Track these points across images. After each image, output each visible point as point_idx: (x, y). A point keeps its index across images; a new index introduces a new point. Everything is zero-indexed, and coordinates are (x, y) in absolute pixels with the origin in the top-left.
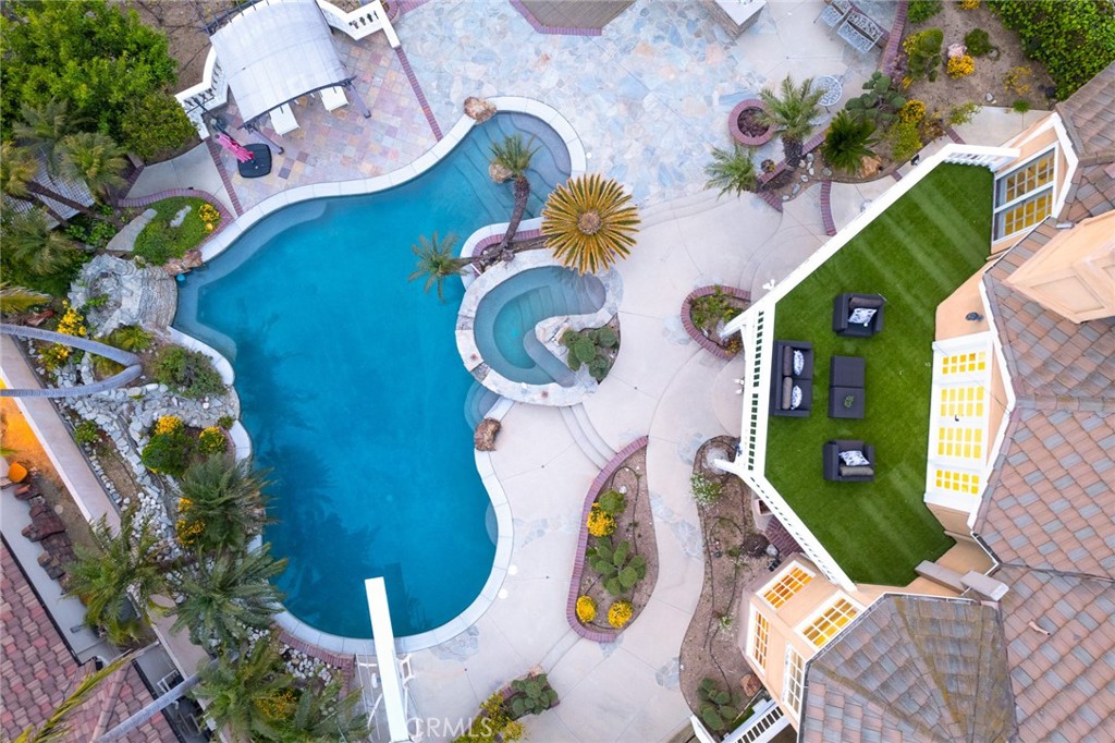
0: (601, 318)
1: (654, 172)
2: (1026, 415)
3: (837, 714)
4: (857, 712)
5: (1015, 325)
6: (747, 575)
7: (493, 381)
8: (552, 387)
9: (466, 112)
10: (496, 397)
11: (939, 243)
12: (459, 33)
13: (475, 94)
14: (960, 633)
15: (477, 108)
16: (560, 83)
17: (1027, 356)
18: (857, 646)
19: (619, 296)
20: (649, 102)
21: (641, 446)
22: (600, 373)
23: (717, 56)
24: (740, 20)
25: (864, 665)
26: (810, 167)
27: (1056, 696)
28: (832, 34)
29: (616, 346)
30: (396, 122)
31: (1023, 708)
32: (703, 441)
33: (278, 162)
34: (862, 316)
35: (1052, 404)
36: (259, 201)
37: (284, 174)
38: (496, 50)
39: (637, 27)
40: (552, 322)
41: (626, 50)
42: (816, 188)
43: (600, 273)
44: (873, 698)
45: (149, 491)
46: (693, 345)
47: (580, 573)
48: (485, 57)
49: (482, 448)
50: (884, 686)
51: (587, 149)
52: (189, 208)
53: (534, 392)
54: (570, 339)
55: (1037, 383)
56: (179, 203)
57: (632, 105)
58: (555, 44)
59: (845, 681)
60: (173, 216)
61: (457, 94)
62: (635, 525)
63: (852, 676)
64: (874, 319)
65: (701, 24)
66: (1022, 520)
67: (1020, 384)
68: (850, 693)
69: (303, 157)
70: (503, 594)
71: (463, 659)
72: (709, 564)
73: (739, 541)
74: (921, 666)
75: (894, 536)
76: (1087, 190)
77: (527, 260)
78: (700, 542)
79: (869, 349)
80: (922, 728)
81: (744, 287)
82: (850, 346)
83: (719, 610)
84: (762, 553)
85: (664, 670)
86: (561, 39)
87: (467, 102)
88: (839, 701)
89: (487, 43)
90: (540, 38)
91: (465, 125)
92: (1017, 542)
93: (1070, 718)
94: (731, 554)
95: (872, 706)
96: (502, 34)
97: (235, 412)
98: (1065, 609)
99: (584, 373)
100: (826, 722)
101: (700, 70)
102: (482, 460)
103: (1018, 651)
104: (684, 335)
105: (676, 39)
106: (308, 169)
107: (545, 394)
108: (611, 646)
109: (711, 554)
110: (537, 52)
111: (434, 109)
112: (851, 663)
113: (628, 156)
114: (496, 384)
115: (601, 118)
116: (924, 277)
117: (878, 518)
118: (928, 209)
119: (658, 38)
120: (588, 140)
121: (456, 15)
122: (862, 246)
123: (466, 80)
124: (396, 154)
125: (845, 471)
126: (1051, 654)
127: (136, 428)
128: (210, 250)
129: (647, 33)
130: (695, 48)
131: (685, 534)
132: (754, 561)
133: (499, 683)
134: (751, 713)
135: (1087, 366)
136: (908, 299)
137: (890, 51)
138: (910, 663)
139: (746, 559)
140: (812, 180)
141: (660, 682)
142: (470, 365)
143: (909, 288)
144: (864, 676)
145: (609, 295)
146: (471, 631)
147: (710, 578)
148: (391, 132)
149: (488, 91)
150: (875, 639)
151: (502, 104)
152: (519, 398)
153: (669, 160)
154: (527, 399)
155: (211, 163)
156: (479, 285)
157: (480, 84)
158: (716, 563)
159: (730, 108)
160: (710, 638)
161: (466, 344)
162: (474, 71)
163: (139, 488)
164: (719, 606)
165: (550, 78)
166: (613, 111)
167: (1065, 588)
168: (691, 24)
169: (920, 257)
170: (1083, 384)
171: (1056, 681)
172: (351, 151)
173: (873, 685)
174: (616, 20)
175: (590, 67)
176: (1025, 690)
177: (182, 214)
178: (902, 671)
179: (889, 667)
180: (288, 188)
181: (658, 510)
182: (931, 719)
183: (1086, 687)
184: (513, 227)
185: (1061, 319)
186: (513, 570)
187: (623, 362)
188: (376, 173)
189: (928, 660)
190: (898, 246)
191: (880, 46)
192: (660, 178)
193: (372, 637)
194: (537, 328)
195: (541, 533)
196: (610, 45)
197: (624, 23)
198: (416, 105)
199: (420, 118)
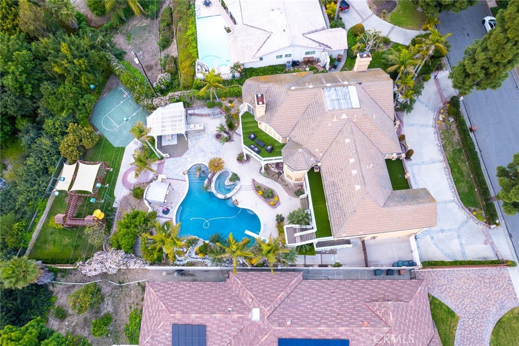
0: (231, 174)
2: (271, 124)
6: (283, 178)
7: (228, 195)
8: (236, 187)
10: (231, 197)
11: (251, 122)
12: (172, 168)
15: (186, 173)
19: (229, 170)
20: (204, 148)
21: (254, 180)
22: (238, 179)
23: (205, 135)
24: (203, 128)
25: (287, 156)
26: (231, 133)
27: (301, 139)
28: (214, 118)
29: (236, 175)
30: (178, 186)
32: (259, 171)
33: (169, 208)
34: (252, 136)
35: (270, 121)
36: (173, 215)
37: (172, 208)
38: (179, 164)
39: (192, 143)
40: (226, 181)
41: (194, 147)
42: (234, 134)
43: (225, 168)
45: (205, 261)
46: (244, 164)
47: (266, 201)
48: (179, 166)
49: (237, 204)
50: (290, 155)
53: (235, 191)
54: (230, 180)
56: (163, 226)
57: (203, 151)
58: (185, 156)
60: (164, 229)
61: (181, 174)
62: (264, 188)
64: (254, 135)
65: (199, 133)
66: (283, 132)
67: (267, 123)
69: (172, 203)
70: (262, 216)
71: (268, 228)
72: (278, 182)
73: (277, 176)
74: (290, 150)
77: (214, 179)
79: (258, 138)
80: (295, 153)
82: (256, 140)
83: (286, 186)
85: (290, 198)
86: (185, 154)
87: (184, 173)
88: (289, 161)
89: (177, 165)
90: (182, 157)
91: (187, 176)
92: (285, 134)
94: (278, 178)
96: (177, 162)
97: (203, 240)
99: (237, 182)
100: (291, 164)
101: (205, 139)
102: (239, 206)
103: (295, 140)
104: (242, 165)
105: (199, 139)
106: (174, 204)
107: (236, 189)
108: (280, 204)
109: (276, 181)
110: (184, 159)
111: (180, 179)
115: (201, 156)
116: (254, 127)
118: (246, 121)
119: (196, 141)
120: (203, 160)
121: (169, 167)
122: (244, 131)
123: (180, 172)
124: (183, 189)
126: (297, 137)
127: (194, 255)
129: (194, 142)
130: (201, 137)
131: (270, 182)
135: (269, 116)
136: (255, 130)
137: (223, 112)
139: (280, 176)
140: (233, 134)
141: (291, 200)
142: (223, 198)
146: (265, 225)
147: (280, 183)
148: (179, 187)
149: (184, 170)
151: (188, 169)
152: (234, 193)
153: (215, 151)
155: (161, 218)
156: (213, 189)
157: (182, 170)
159: (214, 138)
160: (289, 189)
161: (220, 196)
162: (180, 169)
163: (204, 263)
165: (190, 159)
166: (202, 154)
167: (293, 132)
168: (198, 135)
169: (251, 125)
172: (177, 195)
174: (188, 145)
175: (192, 153)
177: (165, 227)
180: (174, 209)
181: (265, 184)
184: (208, 178)
185: (263, 115)
186: (259, 212)
187: (239, 175)
188: (183, 194)
190: (248, 127)
191: (221, 113)
193: (256, 238)
195: (257, 204)
196: (192, 148)
197: (190, 144)
198: (177, 181)
199: (180, 182)
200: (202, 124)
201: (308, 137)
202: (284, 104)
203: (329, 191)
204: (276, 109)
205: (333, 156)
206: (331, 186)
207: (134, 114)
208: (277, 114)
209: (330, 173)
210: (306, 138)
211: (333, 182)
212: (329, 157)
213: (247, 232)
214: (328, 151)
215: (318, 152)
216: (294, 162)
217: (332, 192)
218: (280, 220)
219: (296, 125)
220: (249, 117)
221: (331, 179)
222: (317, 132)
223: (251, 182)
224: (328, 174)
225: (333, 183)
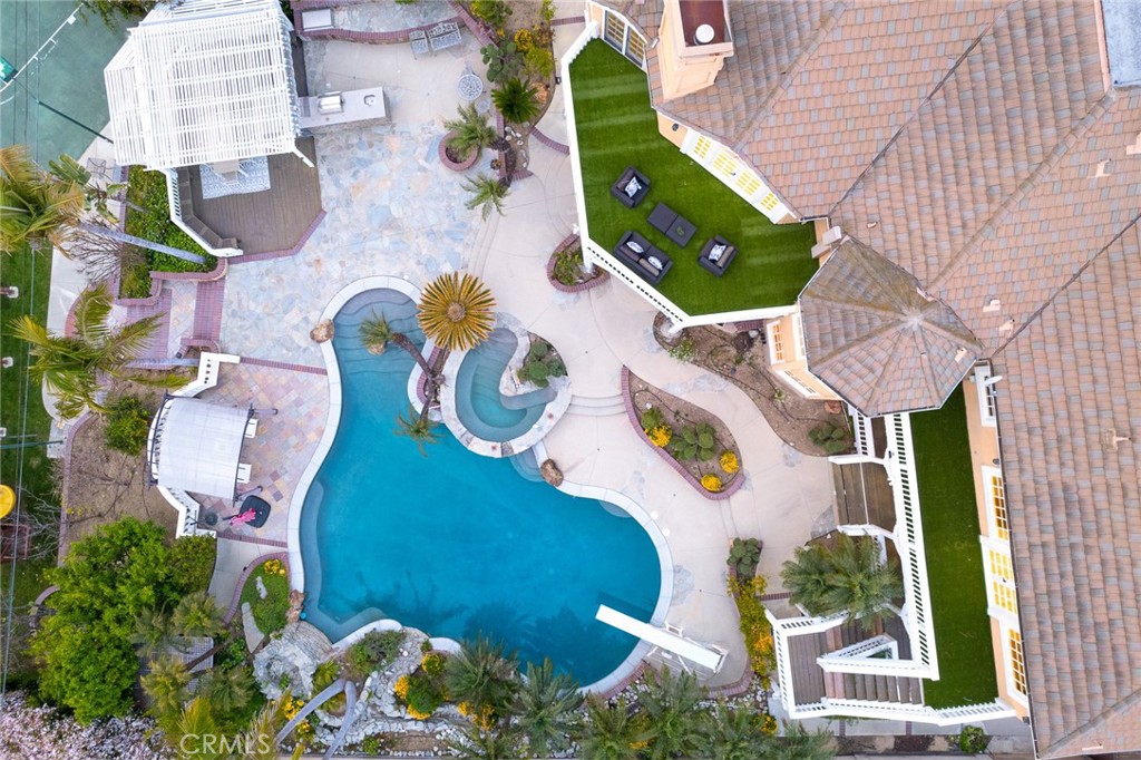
0: (524, 344)
1: (447, 240)
2: (746, 151)
3: (846, 372)
4: (851, 361)
5: (693, 116)
6: (759, 361)
7: (518, 445)
8: (549, 408)
9: (319, 342)
10: (531, 450)
11: (621, 102)
12: (259, 310)
13: (311, 328)
14: (847, 271)
15: (322, 333)
16: (342, 264)
17: (714, 125)
18: (817, 335)
19: (517, 322)
20: (396, 211)
21: (628, 375)
22: (560, 369)
23: (395, 143)
24: (381, 113)
25: (829, 338)
26: (514, 134)
27: (911, 244)
28: (432, 53)
29: (550, 347)
30: (293, 396)
31: (907, 265)
32: (651, 331)
33: (266, 496)
34: (633, 187)
35: (747, 135)
36: (286, 526)
37: (278, 496)
38: (288, 292)
39: (337, 183)
40: (505, 379)
41: (349, 203)
42: (532, 140)
43: (493, 325)
44: (849, 346)
45: (438, 729)
46: (583, 295)
47: (685, 471)
48: (290, 302)
49: (559, 482)
50: (847, 335)
51: (401, 276)
52: (259, 579)
53: (544, 423)
54: (524, 375)
55: (731, 133)
56: (251, 583)
57: (390, 224)
58: (311, 248)
59: (831, 355)
60: (257, 593)
61: (302, 339)
62: (677, 413)
63: (830, 349)
64: (639, 181)
65: (365, 138)
66: (808, 190)
68: (838, 357)
69: (275, 476)
70: (666, 532)
71: (692, 588)
72: (735, 381)
73: (733, 351)
74: (848, 307)
75: (785, 257)
76: (642, 20)
77: (451, 368)
78: (717, 377)
79: (657, 194)
80: (880, 331)
81: (567, 235)
82: (648, 205)
83: (769, 393)
84: (751, 341)
85: (786, 457)
86: (311, 242)
87: (313, 337)
88: (840, 366)
89: (279, 295)
90: (300, 257)
91: (327, 348)
92: (819, 200)
93: (925, 246)
94: (738, 362)
95: (852, 350)
96: (280, 280)
97: (423, 637)
98: (872, 202)
99: (554, 381)
101: (397, 161)
102: (565, 488)
103: (877, 245)
104: (572, 296)
105: (365, 163)
106: (286, 478)
107: (551, 416)
108: (747, 482)
109: (729, 375)
110: (310, 265)
111: (302, 363)
112: (823, 344)
113: (424, 252)
114: (521, 445)
115: (386, 252)
116: (636, 127)
117: (766, 260)
118: (594, 94)
119: (355, 175)
120: (394, 271)
121: (244, 303)
123: (296, 328)
124: (316, 410)
125: (720, 264)
126: (889, 229)
127: (390, 710)
128: (298, 582)
129: (346, 180)
130: (379, 154)
131: (705, 384)
132: (753, 350)
133: (724, 574)
134: (851, 418)
135: (739, 99)
136: (642, 147)
137: (472, 25)
138: (843, 311)
139: (748, 355)
140: (525, 138)
141: (793, 465)
142: (497, 454)
143: (636, 142)
144: (835, 343)
145: (512, 329)
146: (677, 570)
147: (745, 387)
148: (298, 403)
149: (314, 317)
150: (820, 321)
151: (330, 313)
152: (542, 435)
153: (446, 225)
154: (546, 431)
155: (236, 543)
156: (447, 410)
157: (306, 319)
158: (737, 376)
159: (438, 158)
160: (785, 413)
161: (481, 447)
162: (294, 317)
163: (433, 735)
164: (767, 393)
165: (333, 268)
166: (386, 241)
167: (861, 192)
168: (360, 145)
169: (621, 121)
170: (747, 111)
171: (903, 237)
172: (293, 440)
173: (842, 341)
174: (323, 195)
175: (344, 236)
176: (899, 258)
177: (260, 586)
178: (845, 319)
179: (838, 325)
180: (290, 500)
181: (677, 391)
182: (878, 323)
183: (915, 225)
184: (423, 363)
185: (706, 90)
186: (655, 515)
187: (563, 349)
188: (321, 433)
189: (848, 301)
190: (605, 130)
191: (463, 26)
192: (454, 239)
193: (639, 639)
194: (502, 392)
195: (642, 481)
196: (338, 211)
197: (328, 190)
198: (291, 373)
199: (302, 376)
200: (378, 92)
201: (960, 240)
202: (837, 35)
203: (1035, 526)
204: (785, 60)
205: (1080, 345)
206: (1047, 507)
207: (71, 20)
208: (791, 94)
209: (1052, 436)
210: (945, 245)
211: (1066, 488)
212: (1052, 348)
213: (607, 615)
214: (1048, 314)
215: (991, 316)
216: (870, 378)
217: (1049, 537)
218: (745, 558)
219: (883, 154)
220: (612, 73)
221: (1054, 468)
222: (1016, 218)
223: (618, 381)
224: (1038, 440)
225: (1060, 494)
